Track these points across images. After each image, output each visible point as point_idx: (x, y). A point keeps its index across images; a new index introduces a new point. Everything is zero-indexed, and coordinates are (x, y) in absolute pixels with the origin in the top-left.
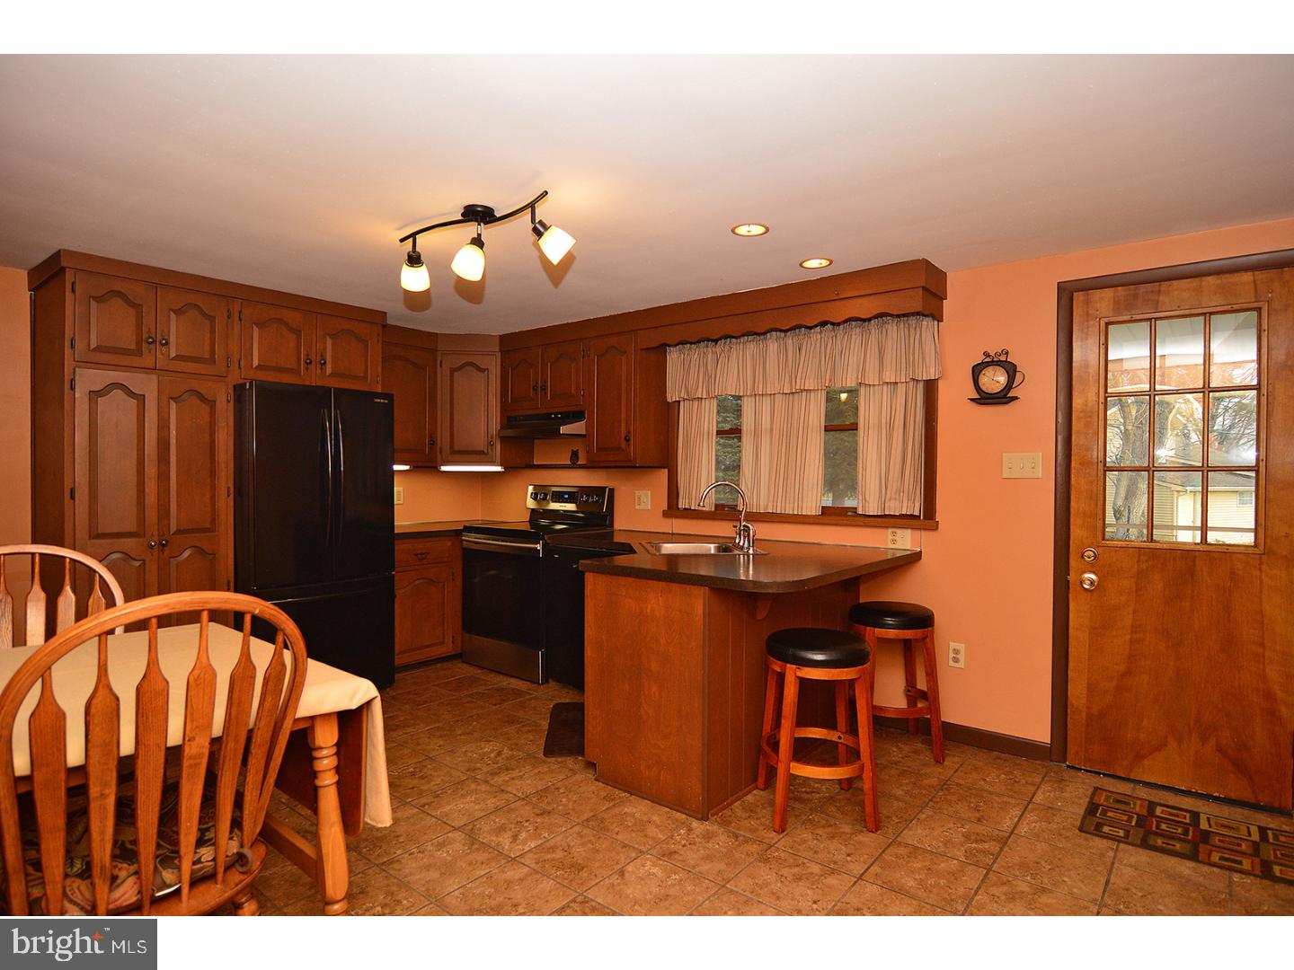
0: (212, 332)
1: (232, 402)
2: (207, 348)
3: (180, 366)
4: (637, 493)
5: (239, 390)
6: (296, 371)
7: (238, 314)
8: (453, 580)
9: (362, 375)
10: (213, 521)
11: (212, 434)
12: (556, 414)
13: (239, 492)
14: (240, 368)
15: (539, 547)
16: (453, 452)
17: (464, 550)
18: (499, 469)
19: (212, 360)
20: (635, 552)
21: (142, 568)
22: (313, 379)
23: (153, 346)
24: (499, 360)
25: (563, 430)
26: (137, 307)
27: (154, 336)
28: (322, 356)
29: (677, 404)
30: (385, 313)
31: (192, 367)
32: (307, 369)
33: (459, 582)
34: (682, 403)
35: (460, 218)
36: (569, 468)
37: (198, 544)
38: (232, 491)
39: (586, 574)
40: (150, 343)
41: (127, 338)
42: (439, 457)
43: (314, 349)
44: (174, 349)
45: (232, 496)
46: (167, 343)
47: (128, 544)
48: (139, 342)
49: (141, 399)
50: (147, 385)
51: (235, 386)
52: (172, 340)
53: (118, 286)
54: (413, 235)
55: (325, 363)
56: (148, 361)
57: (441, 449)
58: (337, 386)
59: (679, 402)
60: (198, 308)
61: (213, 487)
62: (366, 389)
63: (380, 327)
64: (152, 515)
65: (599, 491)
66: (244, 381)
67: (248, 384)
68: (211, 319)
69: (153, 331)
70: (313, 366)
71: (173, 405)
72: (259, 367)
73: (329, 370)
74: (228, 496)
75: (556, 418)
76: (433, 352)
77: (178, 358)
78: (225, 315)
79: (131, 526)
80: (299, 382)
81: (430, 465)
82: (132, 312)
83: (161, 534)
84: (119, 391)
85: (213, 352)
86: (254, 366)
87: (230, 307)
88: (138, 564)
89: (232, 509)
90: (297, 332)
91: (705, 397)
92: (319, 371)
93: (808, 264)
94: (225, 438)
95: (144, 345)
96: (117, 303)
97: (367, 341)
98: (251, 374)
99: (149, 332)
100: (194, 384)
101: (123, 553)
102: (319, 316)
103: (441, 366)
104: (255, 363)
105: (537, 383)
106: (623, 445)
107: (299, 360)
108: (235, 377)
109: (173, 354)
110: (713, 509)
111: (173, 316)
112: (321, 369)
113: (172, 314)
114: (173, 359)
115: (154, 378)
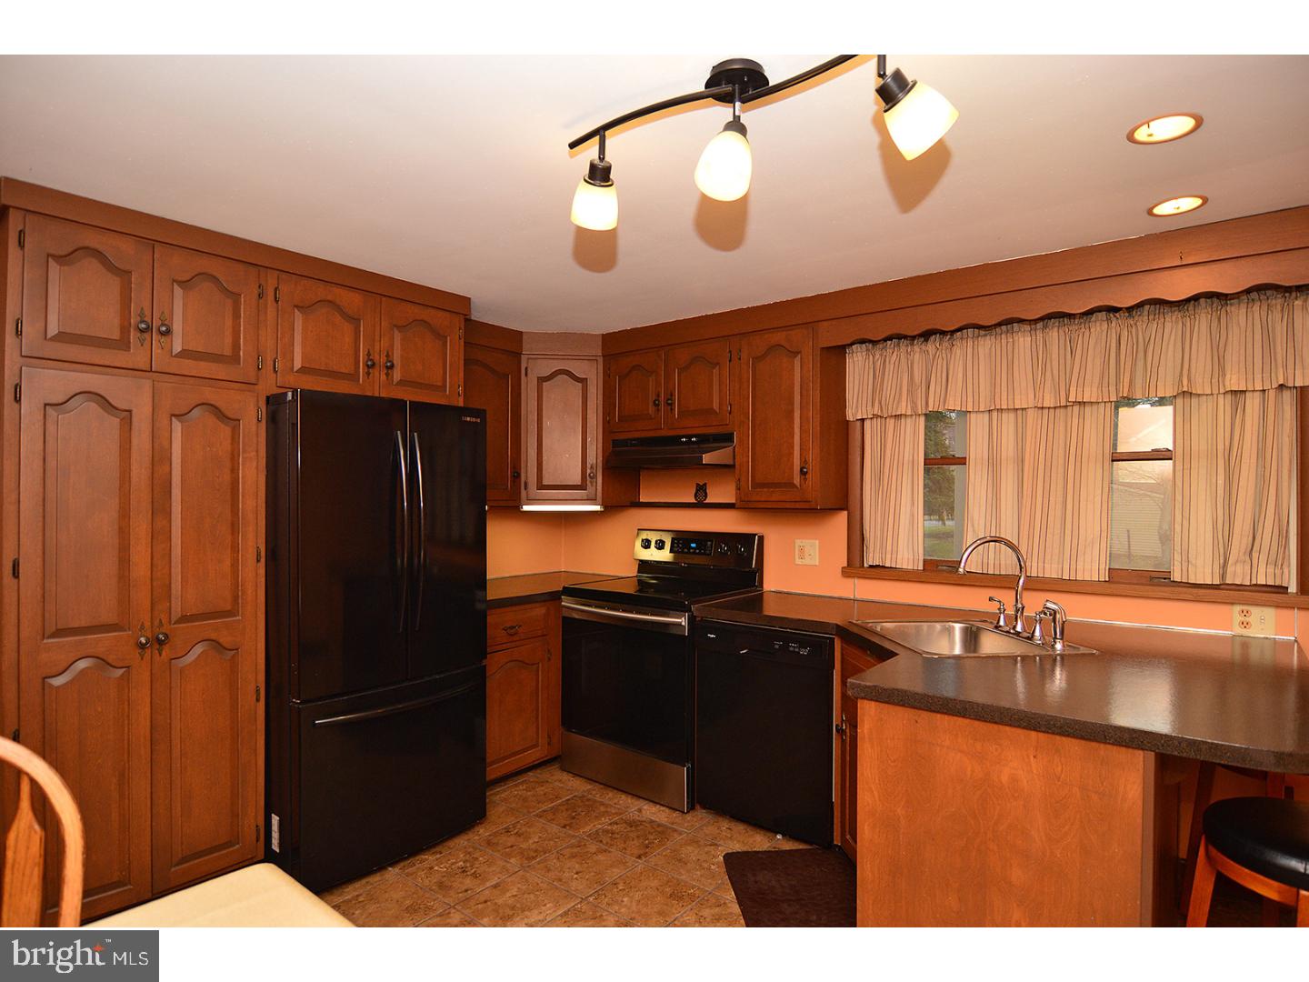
0: (236, 316)
1: (264, 421)
2: (228, 340)
3: (189, 366)
4: (798, 543)
5: (275, 402)
6: (353, 377)
7: (273, 293)
8: (549, 659)
9: (439, 384)
10: (236, 598)
11: (234, 470)
12: (689, 437)
13: (273, 556)
14: (275, 372)
15: (683, 621)
16: (541, 487)
17: (565, 619)
18: (597, 508)
19: (234, 359)
20: (897, 654)
21: (126, 679)
22: (378, 387)
23: (147, 336)
24: (601, 367)
25: (706, 458)
26: (124, 274)
27: (148, 319)
28: (387, 356)
29: (859, 423)
30: (470, 299)
31: (205, 368)
32: (368, 374)
33: (557, 662)
34: (867, 424)
35: (702, 88)
36: (693, 507)
37: (213, 636)
38: (263, 554)
39: (860, 702)
40: (142, 331)
41: (106, 321)
42: (523, 493)
43: (377, 347)
44: (180, 341)
45: (263, 560)
46: (168, 332)
47: (103, 642)
48: (125, 330)
49: (127, 417)
50: (137, 396)
51: (268, 398)
52: (177, 327)
53: (93, 239)
54: (600, 132)
55: (392, 366)
56: (137, 356)
57: (526, 484)
58: (414, 400)
59: (863, 420)
60: (215, 279)
61: (235, 548)
62: (443, 402)
63: (462, 318)
64: (141, 597)
65: (747, 539)
66: (286, 390)
67: (290, 394)
68: (235, 297)
69: (148, 312)
70: (375, 372)
71: (177, 425)
72: (303, 370)
73: (397, 375)
74: (258, 561)
75: (689, 442)
76: (517, 355)
77: (184, 354)
78: (256, 292)
79: (107, 615)
80: (356, 391)
81: (511, 504)
82: (115, 283)
83: (156, 623)
84: (93, 404)
85: (236, 346)
86: (295, 369)
87: (263, 283)
88: (121, 672)
89: (263, 580)
90: (354, 320)
91: (909, 413)
92: (383, 377)
93: (1161, 210)
94: (253, 475)
95: (133, 335)
96: (93, 265)
97: (446, 337)
98: (292, 380)
99: (141, 315)
100: (209, 394)
101: (97, 658)
102: (384, 299)
103: (526, 375)
104: (298, 365)
105: (658, 396)
106: (797, 481)
107: (357, 362)
108: (269, 386)
109: (177, 348)
110: (921, 568)
111: (178, 291)
112: (387, 374)
113: (177, 288)
114: (176, 356)
115: (147, 384)
